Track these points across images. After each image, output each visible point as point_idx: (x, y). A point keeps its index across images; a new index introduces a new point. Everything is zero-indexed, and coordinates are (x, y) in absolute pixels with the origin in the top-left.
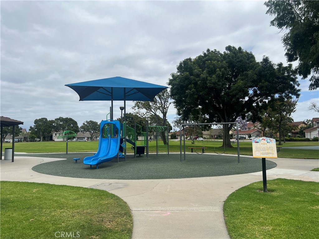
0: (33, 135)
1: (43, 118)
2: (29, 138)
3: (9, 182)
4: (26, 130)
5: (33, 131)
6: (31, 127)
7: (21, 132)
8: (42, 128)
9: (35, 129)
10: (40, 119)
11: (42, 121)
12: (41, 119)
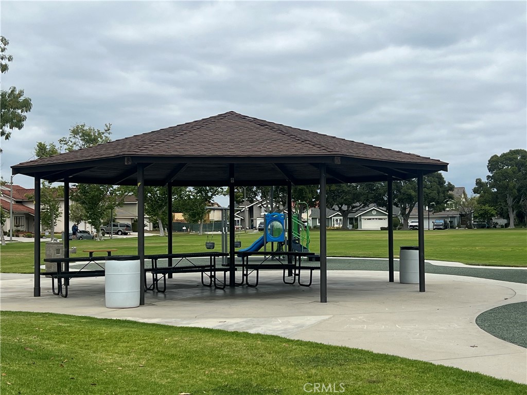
0: (487, 207)
1: (513, 149)
2: (474, 217)
3: (403, 361)
4: (464, 193)
5: (485, 193)
6: (479, 182)
7: (451, 197)
8: (513, 183)
9: (492, 186)
10: (504, 155)
11: (510, 159)
12: (508, 154)
